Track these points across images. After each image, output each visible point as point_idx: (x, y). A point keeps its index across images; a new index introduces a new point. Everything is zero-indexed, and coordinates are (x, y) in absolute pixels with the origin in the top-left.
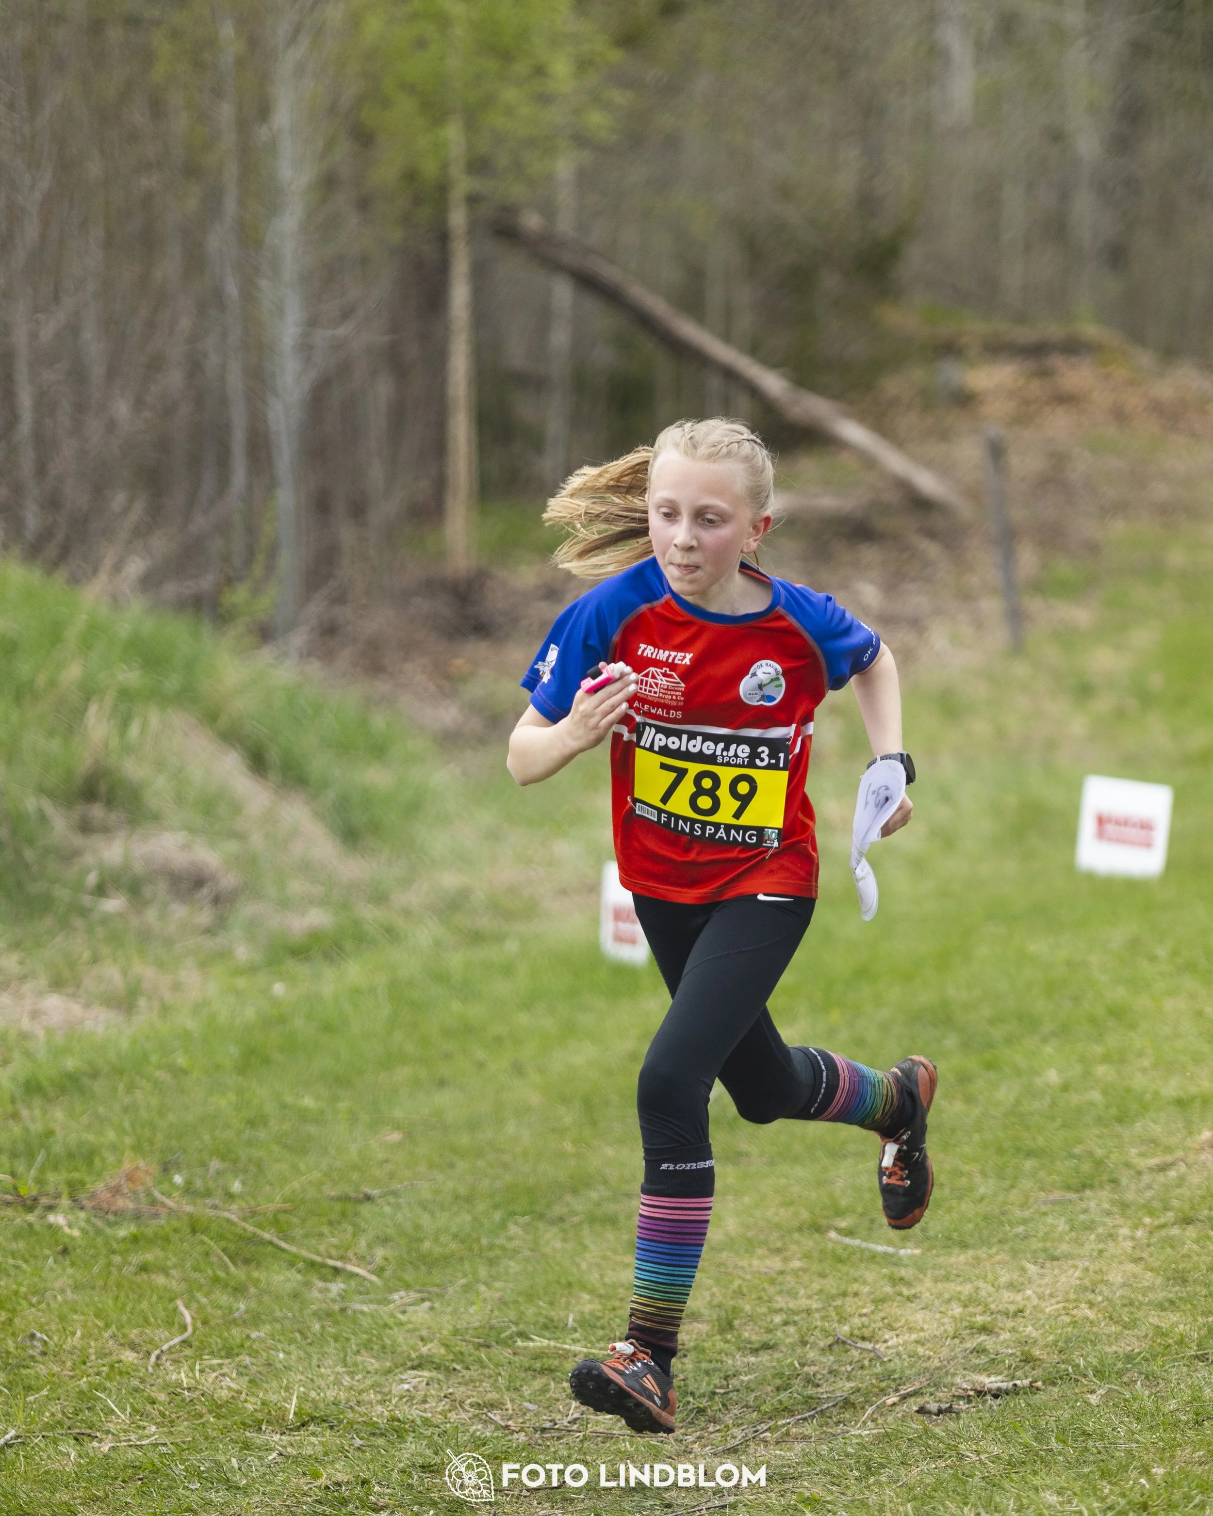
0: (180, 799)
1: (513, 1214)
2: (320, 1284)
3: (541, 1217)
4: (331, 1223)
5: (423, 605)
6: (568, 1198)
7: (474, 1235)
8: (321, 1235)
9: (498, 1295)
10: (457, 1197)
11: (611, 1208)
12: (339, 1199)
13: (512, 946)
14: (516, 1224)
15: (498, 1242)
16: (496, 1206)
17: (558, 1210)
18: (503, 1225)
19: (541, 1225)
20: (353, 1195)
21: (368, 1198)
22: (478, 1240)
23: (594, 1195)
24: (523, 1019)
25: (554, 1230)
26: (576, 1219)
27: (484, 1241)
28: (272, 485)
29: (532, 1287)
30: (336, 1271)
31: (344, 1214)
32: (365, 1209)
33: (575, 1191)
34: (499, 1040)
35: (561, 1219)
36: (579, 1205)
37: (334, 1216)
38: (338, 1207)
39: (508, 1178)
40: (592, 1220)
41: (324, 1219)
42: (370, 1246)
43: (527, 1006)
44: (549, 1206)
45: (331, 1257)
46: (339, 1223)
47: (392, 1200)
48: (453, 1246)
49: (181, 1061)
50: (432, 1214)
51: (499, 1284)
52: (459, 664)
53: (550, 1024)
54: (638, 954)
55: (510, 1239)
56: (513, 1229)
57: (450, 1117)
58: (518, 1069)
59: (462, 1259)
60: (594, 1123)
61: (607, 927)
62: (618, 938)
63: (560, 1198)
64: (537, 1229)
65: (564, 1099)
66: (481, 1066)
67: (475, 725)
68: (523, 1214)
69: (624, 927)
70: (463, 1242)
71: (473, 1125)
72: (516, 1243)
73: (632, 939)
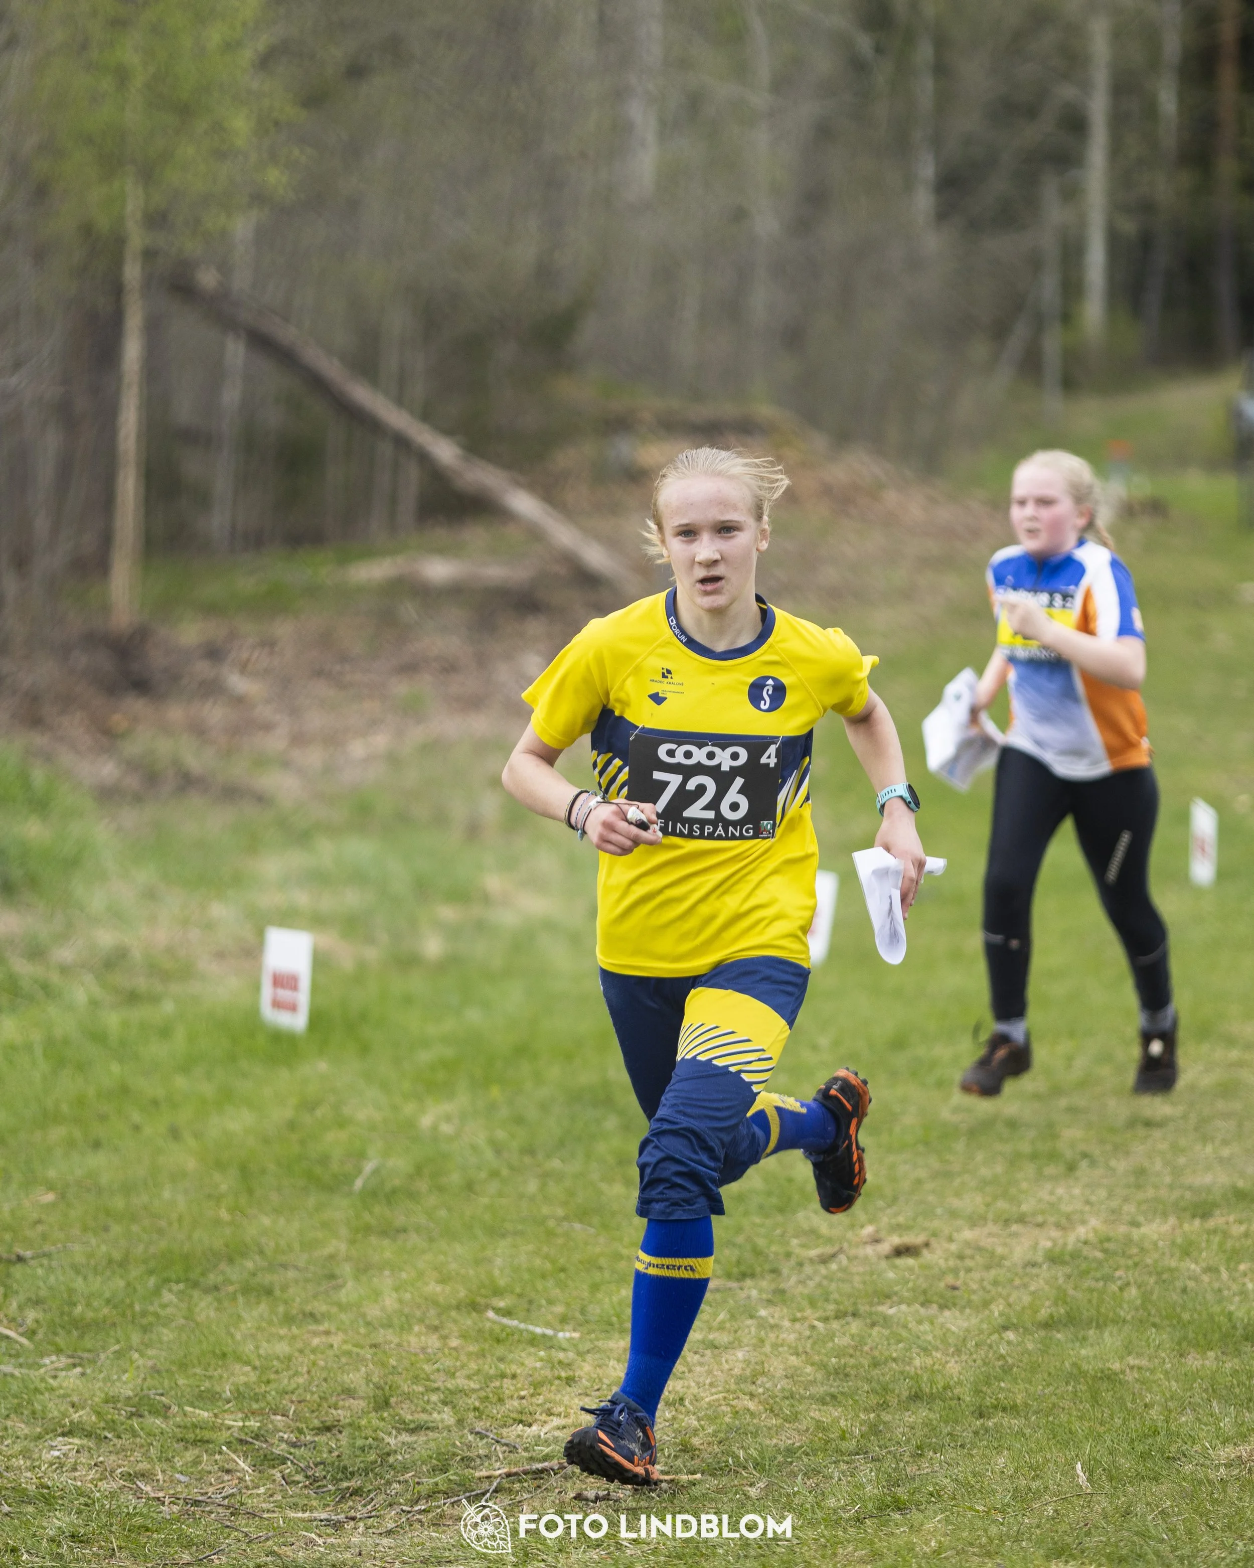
1: (167, 1281)
3: (195, 1285)
5: (82, 660)
6: (223, 1266)
7: (128, 1301)
9: (150, 1363)
10: (110, 1261)
11: (267, 1279)
13: (168, 1007)
14: (170, 1290)
15: (151, 1309)
16: (151, 1272)
17: (212, 1278)
18: (157, 1292)
19: (196, 1294)
20: (5, 1256)
21: (21, 1259)
22: (131, 1306)
23: (249, 1265)
24: (180, 1082)
25: (209, 1299)
26: (231, 1289)
27: (137, 1308)
29: (185, 1356)
32: (17, 1271)
33: (231, 1261)
34: (155, 1103)
35: (216, 1288)
36: (234, 1274)
39: (163, 1244)
40: (246, 1290)
42: (21, 1308)
43: (185, 1068)
44: (203, 1274)
47: (45, 1262)
48: (106, 1311)
50: (85, 1277)
51: (150, 1352)
52: (118, 720)
53: (208, 1089)
54: (298, 1021)
55: (164, 1306)
56: (167, 1296)
57: (104, 1180)
58: (175, 1133)
59: (114, 1324)
60: (250, 1192)
61: (267, 992)
62: (277, 1004)
63: (215, 1266)
64: (191, 1297)
65: (220, 1166)
66: (137, 1128)
67: (133, 782)
68: (178, 1282)
69: (284, 994)
70: (115, 1307)
71: (128, 1189)
72: (169, 1310)
73: (292, 1008)
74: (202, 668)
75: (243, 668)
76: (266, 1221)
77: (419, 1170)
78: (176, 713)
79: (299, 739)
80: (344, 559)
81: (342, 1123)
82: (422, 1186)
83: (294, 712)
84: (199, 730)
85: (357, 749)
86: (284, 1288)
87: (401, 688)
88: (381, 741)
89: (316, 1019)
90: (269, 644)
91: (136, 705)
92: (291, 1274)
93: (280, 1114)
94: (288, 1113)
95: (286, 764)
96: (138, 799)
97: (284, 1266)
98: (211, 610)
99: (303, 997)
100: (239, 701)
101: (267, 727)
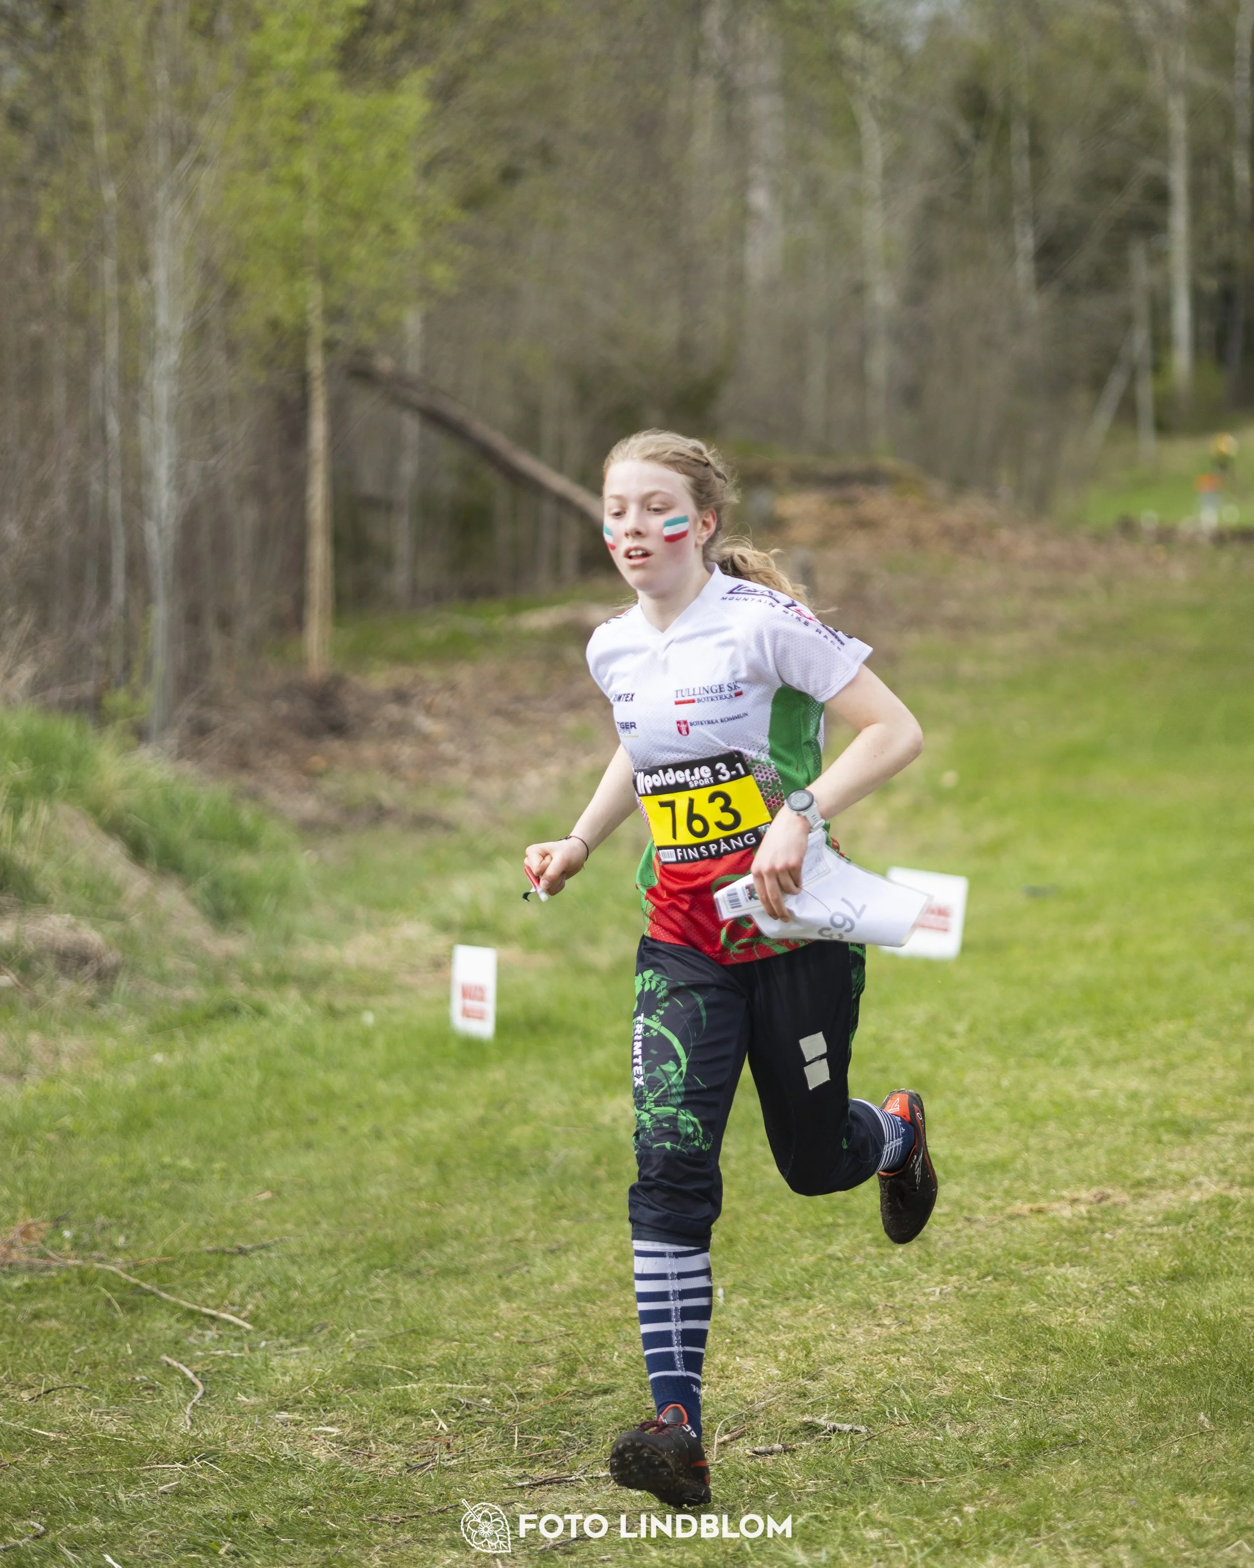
0: (66, 885)
1: (374, 1267)
2: (198, 1331)
3: (400, 1270)
4: (208, 1274)
5: (283, 707)
6: (424, 1252)
7: (339, 1287)
8: (200, 1285)
9: (361, 1342)
10: (322, 1252)
11: (464, 1261)
12: (215, 1252)
13: (369, 1018)
14: (377, 1276)
15: (360, 1292)
16: (359, 1260)
17: (415, 1263)
18: (365, 1277)
19: (400, 1278)
20: (228, 1249)
21: (242, 1251)
22: (342, 1291)
23: (448, 1250)
24: (382, 1087)
25: (412, 1282)
26: (431, 1272)
27: (348, 1292)
28: (148, 600)
30: (213, 1318)
31: (219, 1267)
32: (239, 1262)
33: (430, 1247)
34: (359, 1107)
35: (418, 1272)
36: (434, 1259)
37: (211, 1268)
38: (214, 1259)
39: (370, 1234)
40: (446, 1272)
41: (202, 1272)
42: (243, 1295)
43: (385, 1076)
44: (406, 1260)
45: (207, 1307)
46: (215, 1274)
47: (263, 1253)
48: (320, 1296)
49: (69, 1124)
50: (301, 1266)
51: (361, 1333)
52: (317, 762)
53: (405, 1092)
54: (485, 1028)
55: (372, 1290)
56: (375, 1281)
57: (316, 1178)
58: (378, 1135)
59: (328, 1309)
60: (446, 1183)
61: (457, 1003)
62: (467, 1013)
63: (417, 1252)
64: (396, 1280)
65: (419, 1160)
66: (344, 1130)
67: (332, 815)
68: (382, 1269)
69: (472, 1004)
70: (328, 1292)
71: (337, 1185)
72: (377, 1294)
73: (480, 1016)
74: (393, 711)
75: (429, 710)
76: (462, 1210)
77: (598, 1161)
78: (369, 751)
79: (480, 771)
80: (515, 609)
81: (526, 1118)
82: (601, 1172)
83: (475, 748)
84: (391, 768)
85: (533, 779)
87: (570, 722)
88: (554, 770)
89: (503, 1025)
90: (452, 687)
91: (335, 746)
93: (472, 1112)
94: (480, 1112)
95: (470, 795)
96: (336, 830)
98: (400, 658)
99: (489, 1007)
100: (425, 739)
101: (453, 762)
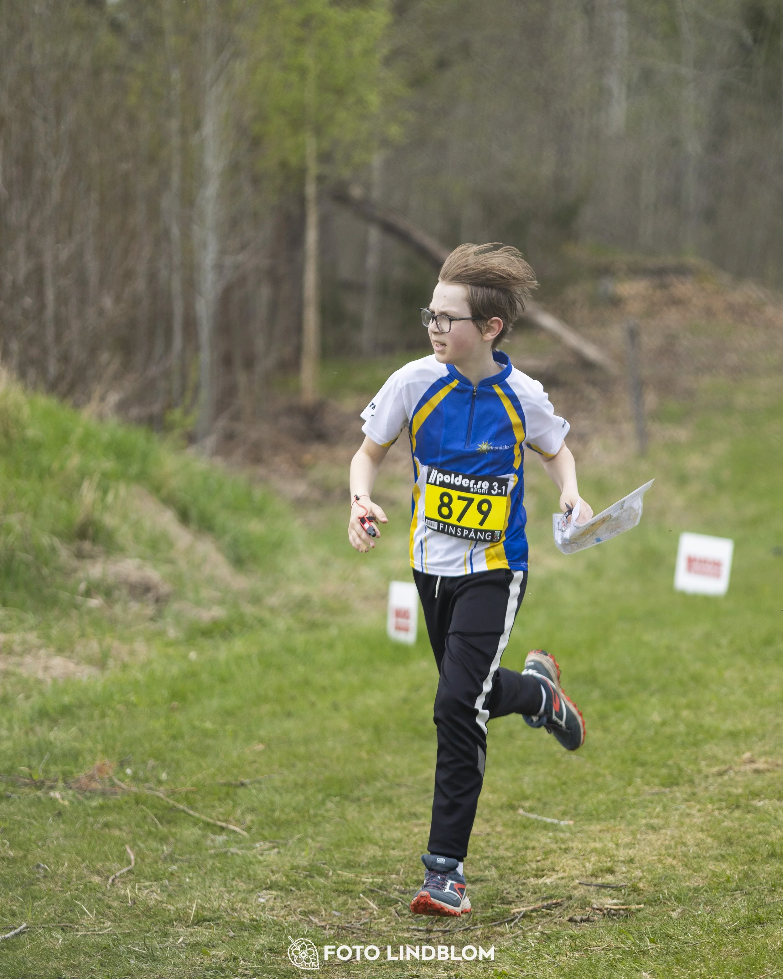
0: (137, 538)
1: (329, 795)
2: (212, 836)
3: (346, 797)
4: (220, 799)
5: (285, 422)
6: (363, 786)
7: (306, 808)
8: (213, 806)
9: (319, 845)
10: (296, 785)
11: (389, 793)
12: (225, 785)
13: (333, 631)
14: (331, 801)
15: (320, 812)
16: (319, 791)
17: (357, 793)
18: (323, 802)
19: (347, 803)
20: (233, 782)
21: (243, 785)
22: (308, 811)
23: (378, 785)
24: (339, 676)
25: (354, 806)
26: (367, 800)
27: (312, 812)
28: (197, 349)
29: (339, 841)
30: (222, 829)
31: (228, 794)
32: (241, 791)
33: (367, 782)
34: (324, 689)
35: (359, 799)
36: (369, 790)
37: (221, 795)
38: (224, 790)
39: (327, 774)
40: (376, 800)
41: (216, 797)
42: (243, 814)
43: (342, 667)
44: (351, 791)
45: (219, 820)
46: (225, 799)
47: (257, 786)
48: (293, 814)
49: (133, 698)
50: (281, 795)
51: (319, 839)
52: (307, 458)
53: (355, 680)
54: (410, 638)
55: (327, 811)
56: (329, 805)
57: (293, 736)
58: (335, 707)
59: (298, 823)
60: (380, 741)
61: (391, 621)
62: (399, 628)
63: (358, 786)
64: (344, 805)
65: (362, 726)
66: (313, 704)
67: (316, 495)
68: (336, 796)
69: (402, 621)
70: (299, 812)
71: (307, 741)
72: (331, 813)
73: (406, 630)
76: (389, 758)
78: (342, 452)
86: (399, 798)
89: (421, 636)
91: (318, 449)
92: (403, 790)
93: (398, 694)
94: (403, 693)
96: (319, 505)
97: (399, 785)
98: (363, 389)
99: (413, 623)
